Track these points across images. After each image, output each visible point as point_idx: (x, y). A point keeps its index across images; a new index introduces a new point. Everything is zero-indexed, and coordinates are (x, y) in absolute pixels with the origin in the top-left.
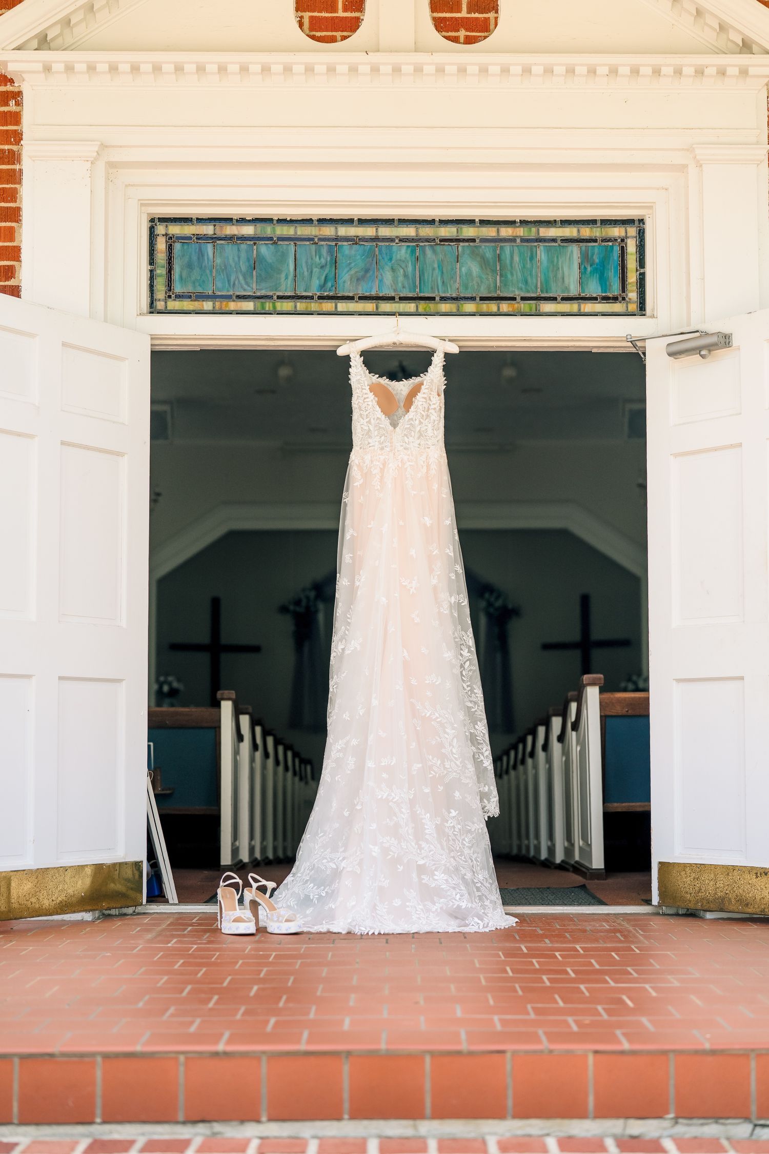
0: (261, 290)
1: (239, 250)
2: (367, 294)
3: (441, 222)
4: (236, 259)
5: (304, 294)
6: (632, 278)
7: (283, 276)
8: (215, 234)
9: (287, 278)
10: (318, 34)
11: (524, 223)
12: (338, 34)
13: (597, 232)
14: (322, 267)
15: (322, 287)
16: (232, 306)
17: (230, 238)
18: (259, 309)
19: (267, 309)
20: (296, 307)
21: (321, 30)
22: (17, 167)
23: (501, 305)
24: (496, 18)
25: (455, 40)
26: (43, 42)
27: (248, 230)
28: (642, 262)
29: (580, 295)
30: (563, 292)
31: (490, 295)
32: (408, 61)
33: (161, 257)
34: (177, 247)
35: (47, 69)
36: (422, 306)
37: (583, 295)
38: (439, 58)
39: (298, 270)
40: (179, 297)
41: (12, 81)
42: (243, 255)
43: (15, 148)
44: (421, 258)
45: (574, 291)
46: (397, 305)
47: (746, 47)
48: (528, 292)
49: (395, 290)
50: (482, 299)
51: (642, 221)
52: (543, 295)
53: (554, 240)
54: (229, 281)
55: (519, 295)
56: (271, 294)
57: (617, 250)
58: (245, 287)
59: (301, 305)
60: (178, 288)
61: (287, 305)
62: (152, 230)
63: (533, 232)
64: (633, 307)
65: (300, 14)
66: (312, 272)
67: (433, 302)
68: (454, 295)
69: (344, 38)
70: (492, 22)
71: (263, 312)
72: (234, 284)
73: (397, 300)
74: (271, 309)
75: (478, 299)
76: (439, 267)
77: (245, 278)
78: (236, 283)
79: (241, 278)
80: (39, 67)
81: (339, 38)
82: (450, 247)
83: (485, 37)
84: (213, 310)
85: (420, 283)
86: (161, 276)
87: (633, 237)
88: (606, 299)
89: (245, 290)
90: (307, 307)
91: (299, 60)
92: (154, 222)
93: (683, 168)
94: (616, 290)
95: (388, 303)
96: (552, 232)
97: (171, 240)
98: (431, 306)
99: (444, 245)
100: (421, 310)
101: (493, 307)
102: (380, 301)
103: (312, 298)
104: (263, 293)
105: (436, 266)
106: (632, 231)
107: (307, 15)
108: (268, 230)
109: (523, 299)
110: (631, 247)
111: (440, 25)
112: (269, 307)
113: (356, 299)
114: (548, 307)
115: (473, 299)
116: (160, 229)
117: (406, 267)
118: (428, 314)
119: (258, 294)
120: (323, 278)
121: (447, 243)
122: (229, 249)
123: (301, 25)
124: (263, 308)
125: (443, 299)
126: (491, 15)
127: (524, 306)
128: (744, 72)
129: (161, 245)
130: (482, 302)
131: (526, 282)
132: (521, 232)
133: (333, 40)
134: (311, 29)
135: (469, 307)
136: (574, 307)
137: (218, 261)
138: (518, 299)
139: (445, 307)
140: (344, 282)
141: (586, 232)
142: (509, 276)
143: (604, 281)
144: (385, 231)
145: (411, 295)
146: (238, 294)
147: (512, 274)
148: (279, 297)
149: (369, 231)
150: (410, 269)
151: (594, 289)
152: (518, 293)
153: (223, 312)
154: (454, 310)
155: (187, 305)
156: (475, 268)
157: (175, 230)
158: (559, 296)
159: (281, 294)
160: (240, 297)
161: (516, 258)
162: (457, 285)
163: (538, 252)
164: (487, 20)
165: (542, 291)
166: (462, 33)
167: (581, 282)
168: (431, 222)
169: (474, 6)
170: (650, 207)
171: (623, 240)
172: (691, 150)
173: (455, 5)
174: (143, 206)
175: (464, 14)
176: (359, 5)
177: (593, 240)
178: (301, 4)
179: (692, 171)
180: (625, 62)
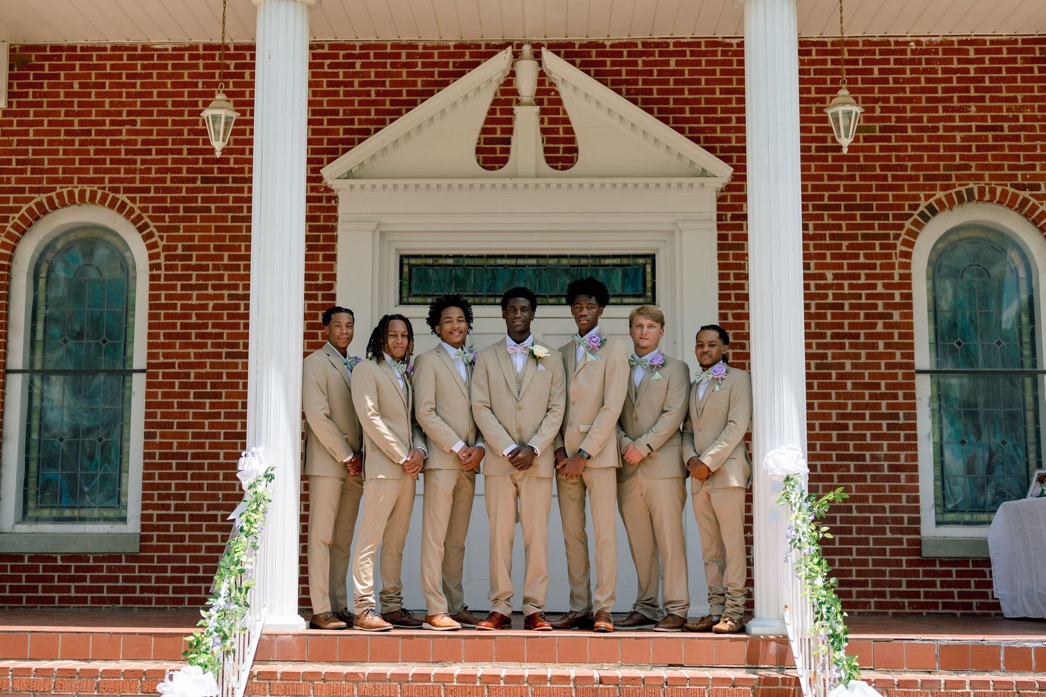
1: (445, 271)
3: (550, 256)
4: (444, 276)
5: (479, 294)
6: (649, 285)
7: (468, 285)
8: (433, 264)
9: (470, 286)
11: (593, 257)
12: (497, 165)
13: (630, 261)
14: (488, 280)
15: (488, 290)
17: (441, 266)
20: (475, 301)
21: (488, 164)
22: (335, 234)
24: (577, 157)
25: (556, 168)
26: (350, 175)
27: (451, 261)
28: (654, 276)
32: (532, 182)
33: (406, 275)
34: (414, 270)
35: (352, 187)
37: (623, 294)
38: (548, 179)
39: (476, 281)
40: (415, 296)
41: (333, 191)
42: (448, 274)
43: (334, 224)
44: (539, 275)
45: (619, 292)
47: (704, 173)
51: (654, 256)
53: (608, 265)
54: (440, 287)
57: (641, 270)
59: (477, 300)
60: (414, 292)
62: (401, 262)
63: (597, 262)
64: (649, 300)
65: (478, 156)
66: (483, 282)
67: (545, 298)
68: (556, 295)
69: (500, 168)
70: (575, 158)
76: (548, 280)
77: (448, 286)
78: (444, 288)
79: (446, 286)
80: (349, 186)
81: (497, 168)
83: (572, 167)
85: (539, 288)
86: (405, 285)
87: (649, 264)
88: (635, 296)
90: (480, 301)
91: (478, 181)
92: (402, 257)
93: (673, 232)
94: (640, 291)
96: (608, 261)
97: (411, 266)
98: (545, 301)
99: (551, 268)
103: (482, 296)
107: (481, 156)
108: (461, 262)
110: (649, 269)
111: (549, 160)
116: (405, 261)
120: (489, 286)
121: (553, 268)
122: (441, 271)
123: (478, 161)
125: (551, 296)
126: (575, 155)
128: (702, 185)
129: (406, 269)
132: (591, 261)
133: (493, 169)
134: (484, 162)
136: (618, 300)
137: (435, 277)
139: (551, 301)
140: (500, 288)
141: (625, 261)
143: (634, 287)
144: (521, 262)
149: (513, 262)
150: (533, 281)
151: (629, 291)
154: (555, 303)
155: (419, 300)
157: (413, 261)
162: (557, 289)
163: (600, 272)
166: (560, 164)
167: (623, 287)
168: (544, 257)
169: (566, 150)
170: (657, 250)
171: (644, 265)
172: (675, 223)
173: (556, 150)
174: (397, 250)
175: (561, 154)
176: (507, 151)
177: (629, 265)
178: (479, 151)
179: (677, 234)
180: (641, 181)
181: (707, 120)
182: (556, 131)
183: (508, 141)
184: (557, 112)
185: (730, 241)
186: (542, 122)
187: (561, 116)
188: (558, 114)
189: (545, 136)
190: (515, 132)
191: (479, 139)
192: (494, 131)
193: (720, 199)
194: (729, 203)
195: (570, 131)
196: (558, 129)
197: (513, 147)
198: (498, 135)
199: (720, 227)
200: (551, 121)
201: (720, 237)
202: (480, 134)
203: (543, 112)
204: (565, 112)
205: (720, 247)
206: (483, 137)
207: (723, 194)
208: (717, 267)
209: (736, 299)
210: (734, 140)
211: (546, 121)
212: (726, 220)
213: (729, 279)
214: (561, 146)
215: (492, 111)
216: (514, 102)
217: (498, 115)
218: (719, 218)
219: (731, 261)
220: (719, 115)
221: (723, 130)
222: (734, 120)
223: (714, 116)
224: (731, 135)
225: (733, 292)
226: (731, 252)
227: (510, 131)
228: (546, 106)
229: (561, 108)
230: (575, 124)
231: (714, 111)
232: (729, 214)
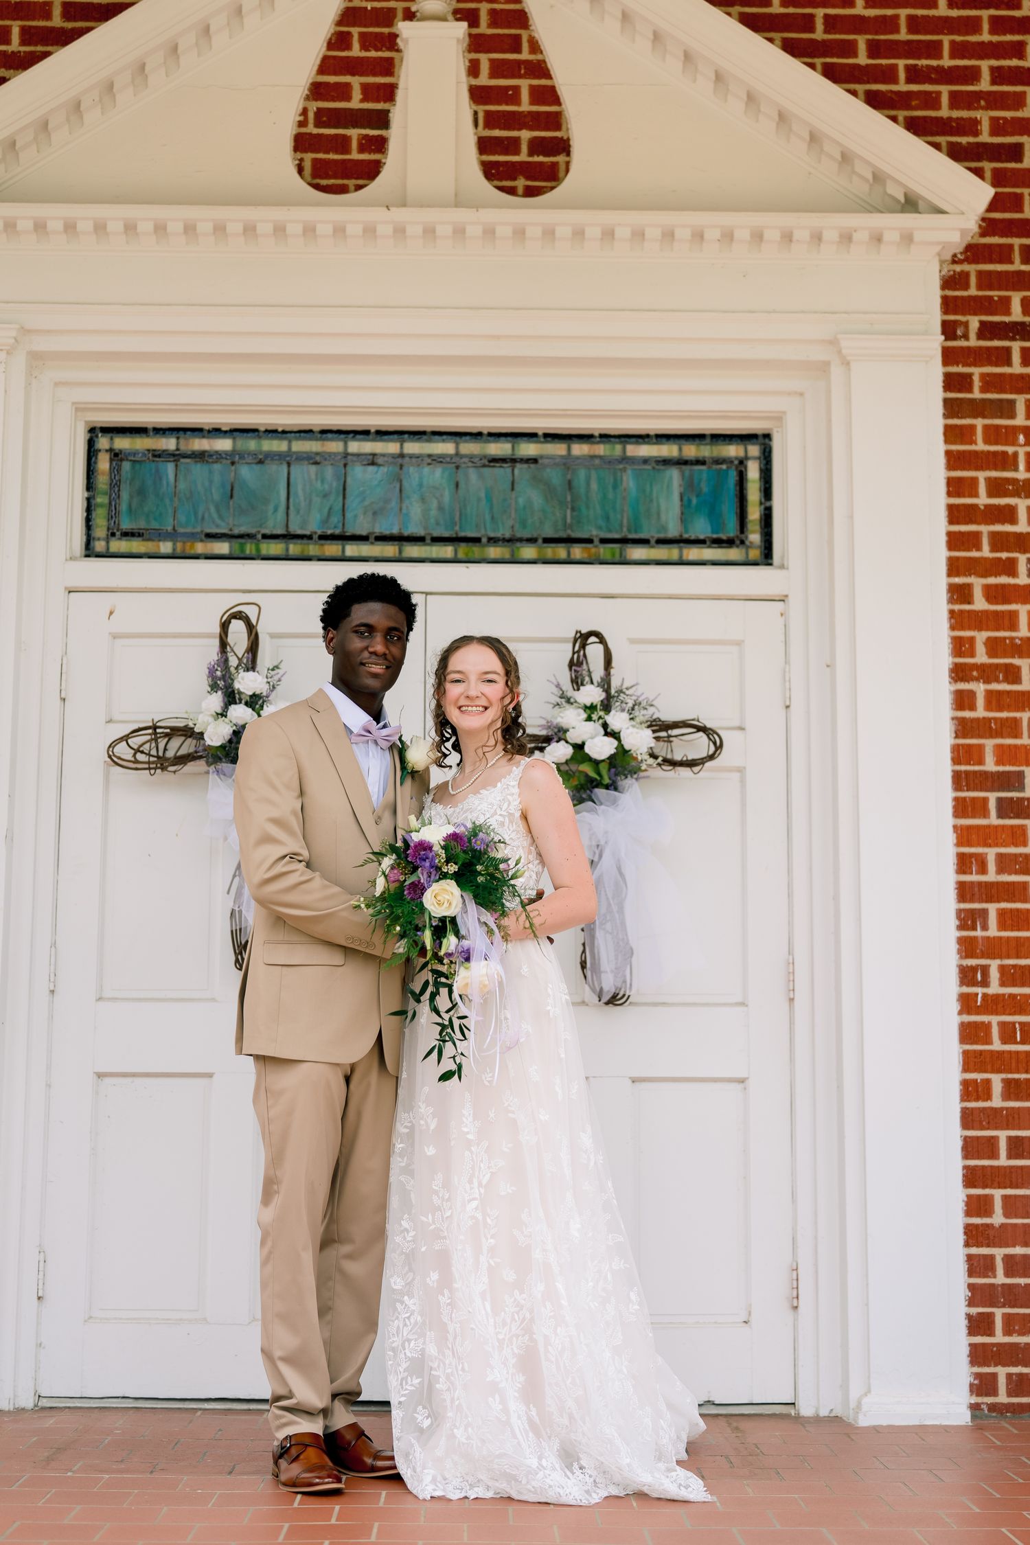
0: (239, 526)
1: (210, 472)
2: (387, 532)
3: (490, 434)
4: (207, 484)
5: (299, 532)
6: (754, 514)
7: (271, 508)
8: (178, 449)
9: (276, 510)
10: (324, 182)
11: (605, 437)
12: (351, 183)
13: (705, 451)
14: (325, 496)
15: (325, 521)
16: (200, 548)
17: (201, 456)
18: (237, 553)
19: (248, 552)
20: (287, 550)
21: (327, 177)
23: (572, 550)
24: (568, 164)
25: (511, 191)
27: (224, 445)
28: (767, 492)
29: (681, 536)
30: (659, 532)
31: (556, 536)
32: (445, 219)
33: (102, 481)
34: (126, 467)
36: (463, 550)
37: (686, 536)
38: (488, 215)
39: (291, 500)
40: (127, 534)
42: (217, 478)
44: (462, 485)
45: (673, 531)
46: (427, 548)
47: (910, 204)
48: (610, 531)
49: (425, 528)
50: (547, 541)
51: (768, 436)
52: (631, 536)
53: (646, 461)
54: (196, 514)
55: (596, 536)
56: (253, 531)
57: (733, 476)
58: (218, 521)
59: (294, 548)
60: (126, 523)
61: (275, 548)
62: (91, 443)
63: (617, 450)
64: (755, 554)
65: (299, 155)
66: (310, 501)
67: (478, 544)
68: (507, 536)
69: (359, 188)
70: (562, 167)
71: (242, 556)
72: (203, 518)
73: (428, 541)
74: (254, 552)
75: (540, 541)
76: (486, 496)
77: (218, 511)
78: (206, 516)
79: (213, 509)
81: (352, 188)
82: (502, 469)
83: (552, 188)
84: (173, 553)
85: (460, 519)
86: (101, 505)
87: (755, 458)
88: (718, 542)
89: (217, 526)
90: (303, 551)
91: (296, 217)
93: (824, 367)
94: (731, 530)
95: (415, 545)
96: (645, 450)
97: (116, 455)
98: (476, 551)
99: (494, 466)
100: (461, 555)
101: (561, 552)
102: (405, 543)
103: (310, 537)
104: (243, 529)
105: (483, 495)
106: (754, 450)
107: (309, 157)
108: (252, 444)
109: (604, 541)
110: (753, 472)
111: (490, 172)
112: (251, 550)
113: (372, 539)
114: (638, 553)
115: (532, 540)
116: (103, 442)
117: (442, 495)
118: (472, 560)
119: (236, 531)
120: (326, 510)
121: (498, 465)
122: (198, 471)
123: (300, 170)
124: (243, 550)
125: (493, 541)
126: (561, 159)
127: (604, 551)
128: (908, 238)
129: (103, 463)
130: (545, 545)
131: (607, 518)
132: (600, 449)
133: (343, 190)
134: (315, 174)
135: (529, 552)
136: (673, 553)
137: (182, 486)
138: (596, 541)
139: (494, 552)
140: (356, 516)
141: (691, 451)
142: (584, 510)
143: (714, 516)
144: (412, 447)
145: (446, 534)
146: (208, 531)
147: (588, 507)
148: (265, 537)
149: (391, 447)
150: (447, 499)
151: (701, 528)
152: (594, 533)
153: (187, 555)
154: (507, 556)
155: (136, 545)
156: (536, 498)
157: (122, 443)
158: (653, 537)
159: (267, 532)
160: (211, 536)
161: (594, 486)
162: (510, 523)
163: (625, 478)
164: (555, 165)
165: (629, 531)
166: (521, 183)
167: (684, 519)
168: (477, 436)
169: (537, 146)
170: (779, 418)
171: (742, 462)
172: (834, 342)
173: (511, 146)
174: (79, 408)
175: (523, 157)
176: (380, 145)
177: (700, 462)
178: (302, 143)
179: (836, 371)
180: (743, 222)
181: (914, 75)
182: (512, 95)
183: (382, 120)
184: (514, 44)
185: (977, 394)
186: (473, 69)
187: (525, 55)
188: (518, 49)
189: (481, 109)
190: (400, 95)
191: (305, 112)
192: (343, 92)
193: (949, 282)
194: (973, 291)
195: (549, 95)
196: (517, 89)
197: (394, 135)
198: (356, 102)
199: (949, 356)
200: (498, 69)
201: (951, 382)
202: (307, 98)
203: (477, 43)
204: (535, 47)
205: (951, 408)
206: (314, 106)
207: (958, 268)
208: (941, 461)
209: (994, 548)
210: (985, 126)
211: (485, 68)
212: (966, 337)
213: (976, 495)
214: (525, 135)
215: (339, 41)
216: (400, 14)
217: (356, 51)
218: (949, 330)
219: (980, 446)
220: (947, 62)
221: (957, 100)
222: (986, 75)
223: (934, 63)
224: (978, 114)
225: (985, 529)
226: (979, 423)
227: (389, 93)
228: (484, 28)
229: (525, 35)
230: (563, 77)
231: (933, 50)
232: (974, 322)
